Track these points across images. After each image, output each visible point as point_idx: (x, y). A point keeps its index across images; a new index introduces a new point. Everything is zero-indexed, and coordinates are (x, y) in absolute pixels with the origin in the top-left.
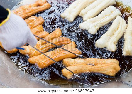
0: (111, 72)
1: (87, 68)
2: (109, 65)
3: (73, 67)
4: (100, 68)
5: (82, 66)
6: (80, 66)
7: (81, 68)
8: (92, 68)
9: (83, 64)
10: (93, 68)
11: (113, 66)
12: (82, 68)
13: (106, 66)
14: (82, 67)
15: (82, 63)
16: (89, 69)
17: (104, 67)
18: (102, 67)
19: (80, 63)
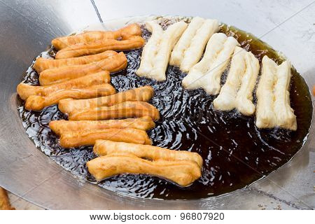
0: (181, 179)
1: (136, 163)
2: (180, 164)
3: (108, 159)
4: (162, 168)
5: (128, 159)
6: (124, 158)
7: (125, 162)
8: (147, 164)
9: (131, 156)
10: (150, 166)
11: (187, 166)
12: (127, 163)
13: (173, 165)
14: (128, 161)
15: (131, 153)
16: (140, 167)
17: (169, 167)
18: (167, 166)
19: (125, 152)
